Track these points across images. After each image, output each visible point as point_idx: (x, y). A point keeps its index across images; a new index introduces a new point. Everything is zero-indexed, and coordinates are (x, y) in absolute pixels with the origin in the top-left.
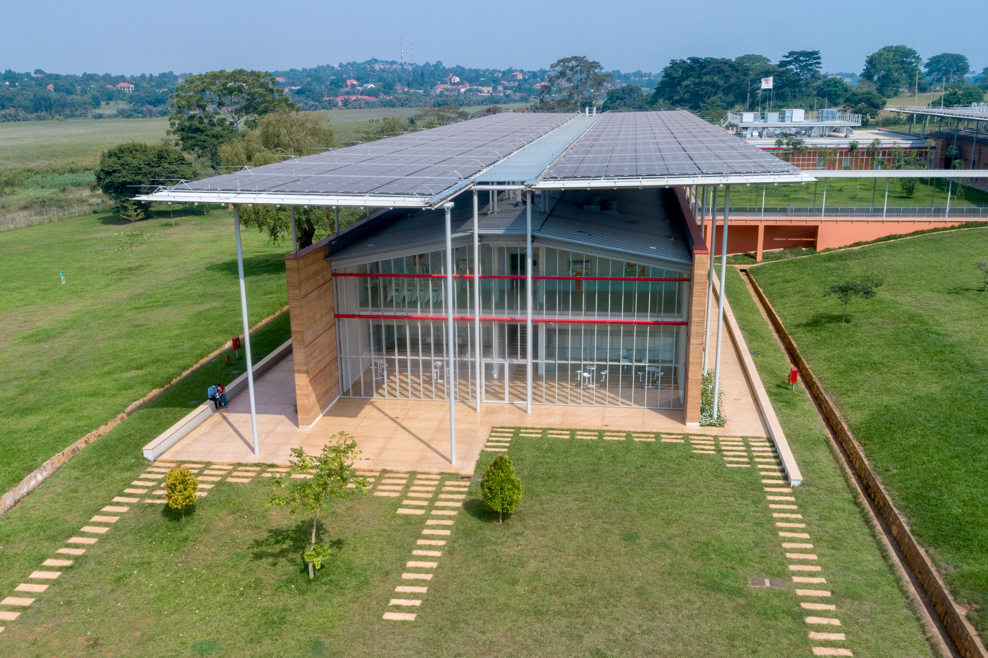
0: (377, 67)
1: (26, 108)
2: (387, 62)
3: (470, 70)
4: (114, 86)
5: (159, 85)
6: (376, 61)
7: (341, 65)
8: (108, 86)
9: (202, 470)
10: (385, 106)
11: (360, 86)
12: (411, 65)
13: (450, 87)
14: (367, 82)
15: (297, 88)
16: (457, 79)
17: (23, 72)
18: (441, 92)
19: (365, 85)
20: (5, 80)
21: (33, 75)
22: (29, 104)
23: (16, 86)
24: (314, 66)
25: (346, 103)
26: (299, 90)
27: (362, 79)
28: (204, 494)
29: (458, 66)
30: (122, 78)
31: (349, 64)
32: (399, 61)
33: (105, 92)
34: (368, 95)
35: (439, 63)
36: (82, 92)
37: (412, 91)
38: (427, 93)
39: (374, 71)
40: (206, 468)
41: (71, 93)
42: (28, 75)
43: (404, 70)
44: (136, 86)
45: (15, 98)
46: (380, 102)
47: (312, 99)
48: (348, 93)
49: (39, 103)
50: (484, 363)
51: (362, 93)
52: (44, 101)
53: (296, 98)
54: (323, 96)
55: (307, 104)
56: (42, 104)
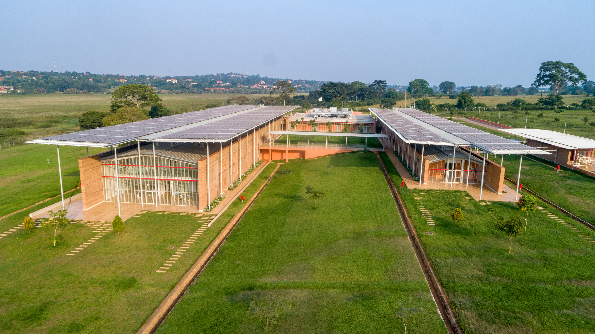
0: (232, 76)
1: (78, 88)
2: (237, 74)
3: (271, 79)
4: (118, 80)
5: (138, 81)
6: (232, 73)
7: (217, 75)
8: (116, 80)
9: (45, 220)
10: (230, 92)
11: (223, 84)
12: (247, 75)
13: (260, 86)
14: (226, 82)
15: (196, 84)
16: (264, 82)
17: (81, 72)
18: (256, 87)
19: (225, 83)
20: (72, 76)
21: (85, 74)
22: (80, 86)
23: (76, 78)
24: (206, 74)
25: (214, 91)
26: (196, 85)
27: (224, 81)
28: (41, 226)
29: (266, 77)
30: (123, 77)
31: (221, 74)
32: (242, 74)
33: (114, 82)
34: (225, 88)
35: (258, 75)
36: (104, 82)
37: (244, 87)
38: (249, 88)
39: (230, 77)
41: (100, 82)
42: (83, 74)
43: (243, 77)
44: (128, 80)
45: (74, 83)
46: (229, 91)
47: (201, 89)
48: (217, 87)
49: (84, 86)
50: (146, 191)
51: (223, 87)
52: (87, 86)
53: (194, 88)
54: (205, 87)
55: (198, 91)
56: (85, 87)
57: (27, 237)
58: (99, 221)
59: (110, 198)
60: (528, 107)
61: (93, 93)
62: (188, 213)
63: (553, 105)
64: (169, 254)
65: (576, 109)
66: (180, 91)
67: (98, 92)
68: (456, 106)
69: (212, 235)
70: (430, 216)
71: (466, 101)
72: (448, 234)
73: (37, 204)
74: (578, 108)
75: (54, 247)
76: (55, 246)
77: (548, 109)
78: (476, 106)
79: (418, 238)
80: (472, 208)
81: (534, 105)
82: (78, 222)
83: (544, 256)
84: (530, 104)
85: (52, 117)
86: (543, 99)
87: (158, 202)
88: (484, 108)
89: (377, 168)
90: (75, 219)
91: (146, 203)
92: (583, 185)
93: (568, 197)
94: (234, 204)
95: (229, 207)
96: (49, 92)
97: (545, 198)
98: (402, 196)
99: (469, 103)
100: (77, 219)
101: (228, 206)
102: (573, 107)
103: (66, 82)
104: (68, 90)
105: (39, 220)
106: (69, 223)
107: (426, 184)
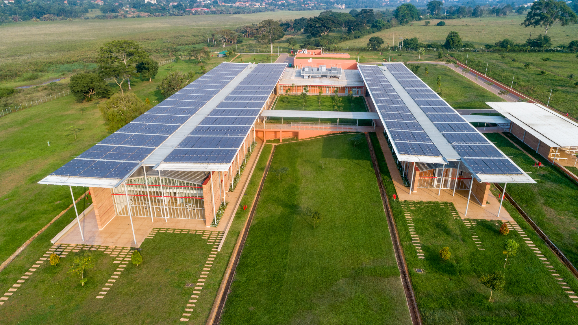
1: (54, 14)
4: (95, 1)
8: (92, 2)
9: (67, 247)
10: (213, 14)
11: (204, 2)
13: (242, 3)
18: (238, 5)
19: (206, 1)
22: (56, 12)
25: (196, 12)
26: (176, 5)
28: (65, 256)
33: (91, 4)
34: (206, 7)
36: (80, 4)
37: (226, 5)
38: (232, 7)
40: (68, 246)
41: (75, 5)
44: (104, 2)
45: (50, 8)
46: (211, 11)
47: (181, 10)
48: (198, 6)
49: (60, 11)
50: (155, 207)
51: (204, 7)
52: (63, 11)
53: (174, 10)
54: (186, 8)
55: (178, 13)
56: (62, 12)
57: (56, 273)
58: (116, 247)
59: (121, 210)
60: (517, 48)
61: (70, 20)
62: (197, 231)
63: (540, 47)
64: (188, 294)
65: (563, 52)
66: (160, 14)
67: (76, 17)
68: (444, 46)
69: (223, 264)
70: (420, 245)
71: (454, 41)
72: (436, 272)
73: (53, 220)
74: (565, 50)
75: (82, 287)
76: (84, 286)
77: (535, 51)
78: (464, 46)
79: (409, 278)
80: (458, 232)
81: (521, 46)
82: (98, 249)
83: (519, 307)
84: (518, 46)
85: (36, 64)
86: (531, 40)
87: (167, 216)
88: (472, 49)
89: (369, 162)
90: (94, 245)
91: (156, 217)
92: (561, 191)
93: (546, 211)
94: (238, 216)
95: (234, 222)
96: (25, 20)
97: (524, 210)
98: (394, 212)
99: (457, 43)
100: (96, 244)
101: (232, 219)
102: (560, 49)
103: (41, 7)
104: (44, 16)
105: (60, 246)
106: (90, 251)
107: (416, 192)
